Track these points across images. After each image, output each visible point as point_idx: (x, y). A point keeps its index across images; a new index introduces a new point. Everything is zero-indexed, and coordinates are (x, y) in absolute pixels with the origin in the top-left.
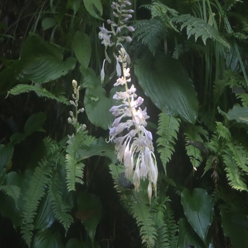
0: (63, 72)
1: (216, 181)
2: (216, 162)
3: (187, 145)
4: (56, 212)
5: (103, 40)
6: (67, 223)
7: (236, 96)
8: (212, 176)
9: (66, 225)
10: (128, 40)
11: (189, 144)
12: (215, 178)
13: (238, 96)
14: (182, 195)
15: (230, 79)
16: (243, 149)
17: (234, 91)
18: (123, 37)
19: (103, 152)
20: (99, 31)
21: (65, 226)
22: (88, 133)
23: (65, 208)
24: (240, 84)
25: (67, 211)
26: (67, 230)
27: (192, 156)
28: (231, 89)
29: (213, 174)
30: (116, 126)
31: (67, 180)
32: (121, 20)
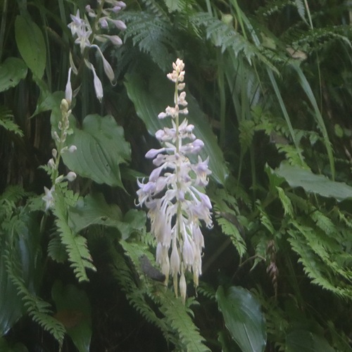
0: (11, 80)
1: (275, 278)
2: (273, 248)
3: (218, 218)
4: (33, 313)
5: (77, 37)
6: (58, 331)
7: (278, 148)
8: (267, 270)
9: (58, 334)
10: (116, 41)
11: (221, 217)
12: (273, 273)
13: (280, 148)
14: (216, 296)
15: (260, 120)
16: (312, 232)
17: (273, 140)
18: (104, 35)
19: (104, 220)
20: (70, 21)
21: (56, 337)
22: (68, 186)
23: (44, 306)
24: (277, 129)
25: (47, 311)
26: (61, 342)
27: (232, 236)
28: (269, 137)
29: (270, 267)
30: (154, 182)
31: (71, 263)
32: (104, 8)
